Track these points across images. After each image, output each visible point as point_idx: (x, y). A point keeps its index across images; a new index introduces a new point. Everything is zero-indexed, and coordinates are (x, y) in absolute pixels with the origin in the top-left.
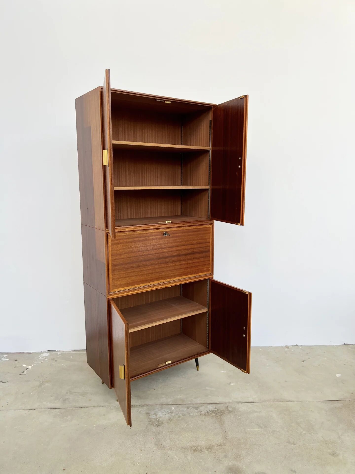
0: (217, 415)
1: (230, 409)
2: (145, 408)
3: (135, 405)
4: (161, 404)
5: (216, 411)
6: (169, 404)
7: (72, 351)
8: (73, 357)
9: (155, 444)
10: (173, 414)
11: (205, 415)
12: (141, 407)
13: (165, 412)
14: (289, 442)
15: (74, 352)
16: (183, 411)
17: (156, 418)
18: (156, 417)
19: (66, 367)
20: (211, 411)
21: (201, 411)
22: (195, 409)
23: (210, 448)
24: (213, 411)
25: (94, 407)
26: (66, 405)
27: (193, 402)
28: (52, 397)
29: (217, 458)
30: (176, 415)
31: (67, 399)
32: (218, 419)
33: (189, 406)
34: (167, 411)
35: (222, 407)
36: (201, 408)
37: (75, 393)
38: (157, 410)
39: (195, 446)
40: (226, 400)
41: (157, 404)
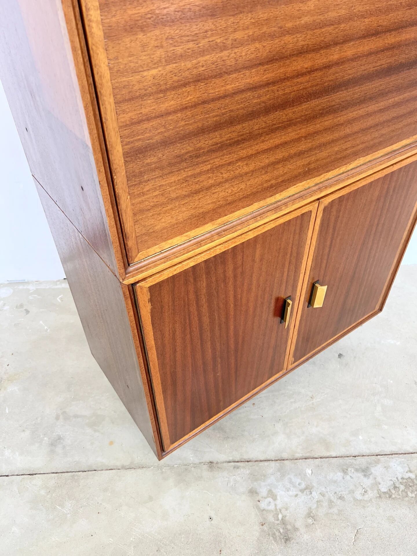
2: (245, 471)
3: (217, 463)
4: (279, 458)
6: (298, 455)
8: (61, 299)
10: (315, 495)
11: (390, 497)
12: (234, 467)
13: (294, 486)
15: (63, 285)
16: (335, 482)
17: (276, 509)
18: (276, 505)
19: (48, 331)
20: (401, 483)
21: (380, 484)
22: (360, 475)
24: (408, 484)
25: (124, 467)
26: (59, 464)
27: (353, 450)
28: (24, 431)
31: (60, 438)
34: (297, 484)
37: (76, 416)
41: (269, 458)
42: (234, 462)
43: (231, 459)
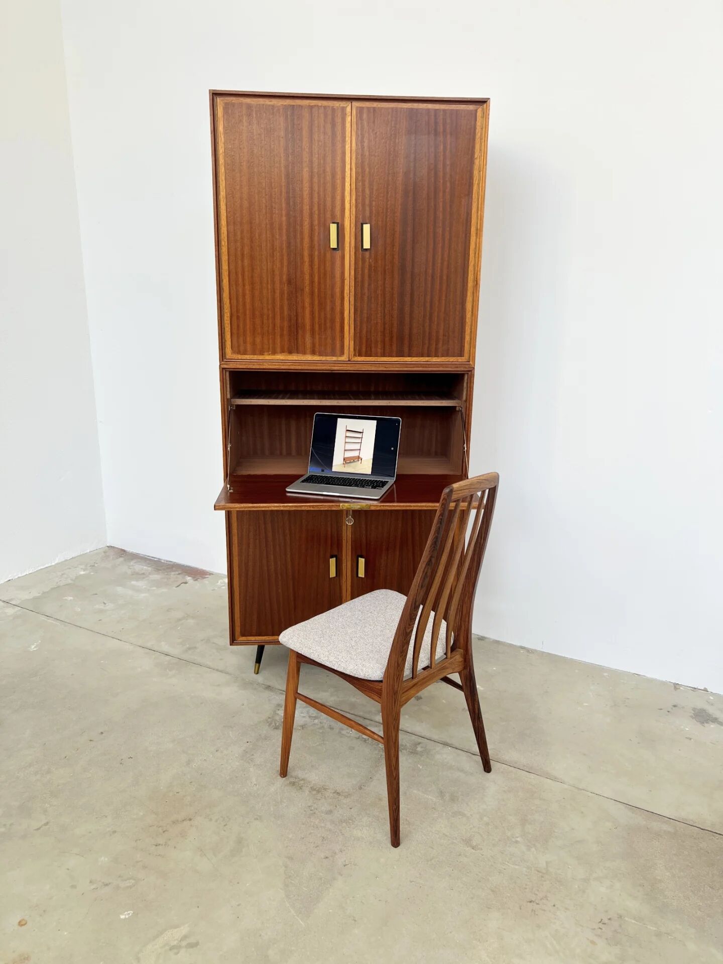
1: (420, 749)
9: (245, 750)
12: (281, 693)
23: (318, 790)
25: (218, 670)
26: (184, 656)
28: (180, 639)
29: (312, 809)
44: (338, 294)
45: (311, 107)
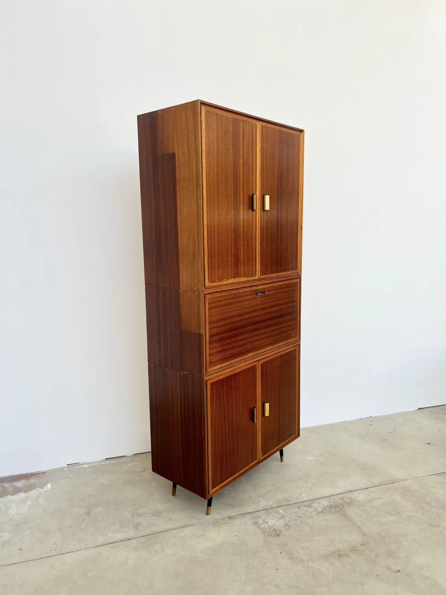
0: (337, 510)
1: (348, 501)
2: (248, 517)
3: (233, 516)
4: (265, 509)
5: (332, 505)
6: (274, 507)
7: (102, 460)
9: (288, 558)
10: (287, 518)
11: (323, 512)
12: (243, 516)
13: (276, 517)
14: (431, 525)
15: (107, 462)
16: (296, 512)
17: (269, 527)
18: (268, 525)
19: (108, 483)
20: (327, 507)
21: (317, 509)
22: (307, 508)
23: (354, 550)
24: (330, 507)
25: (181, 527)
26: (143, 533)
27: (301, 500)
28: (115, 525)
29: (370, 560)
30: (290, 519)
31: (139, 524)
32: (341, 514)
33: (299, 504)
34: (277, 516)
35: (337, 499)
36: (315, 505)
37: (144, 514)
38: (264, 517)
39: (337, 551)
40: (337, 491)
41: (259, 510)
42: (242, 514)
43: (240, 514)
44: (254, 238)
45: (243, 121)
